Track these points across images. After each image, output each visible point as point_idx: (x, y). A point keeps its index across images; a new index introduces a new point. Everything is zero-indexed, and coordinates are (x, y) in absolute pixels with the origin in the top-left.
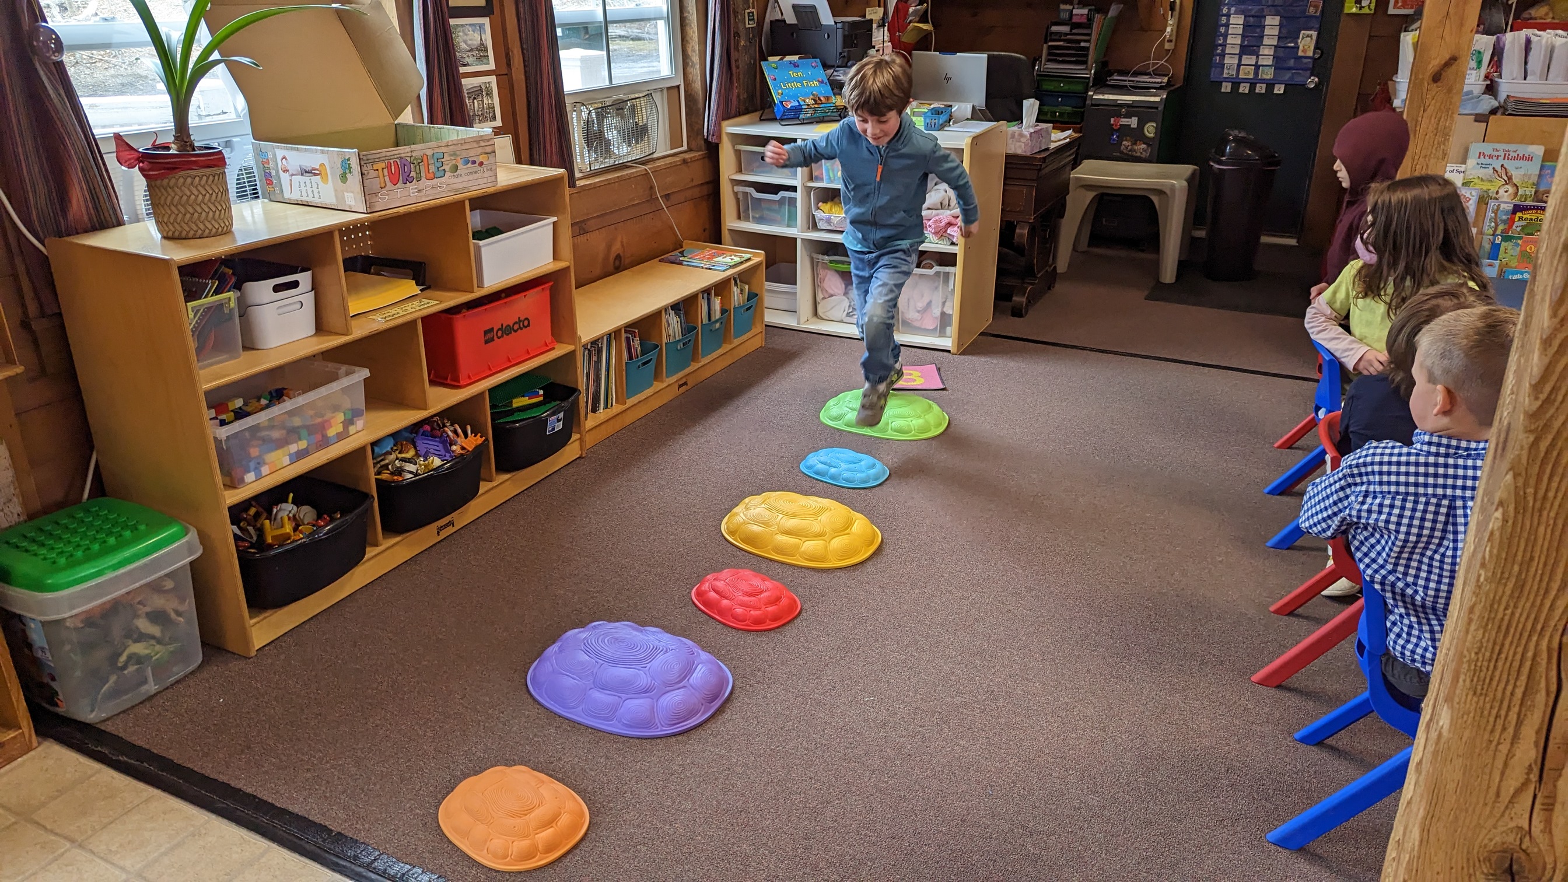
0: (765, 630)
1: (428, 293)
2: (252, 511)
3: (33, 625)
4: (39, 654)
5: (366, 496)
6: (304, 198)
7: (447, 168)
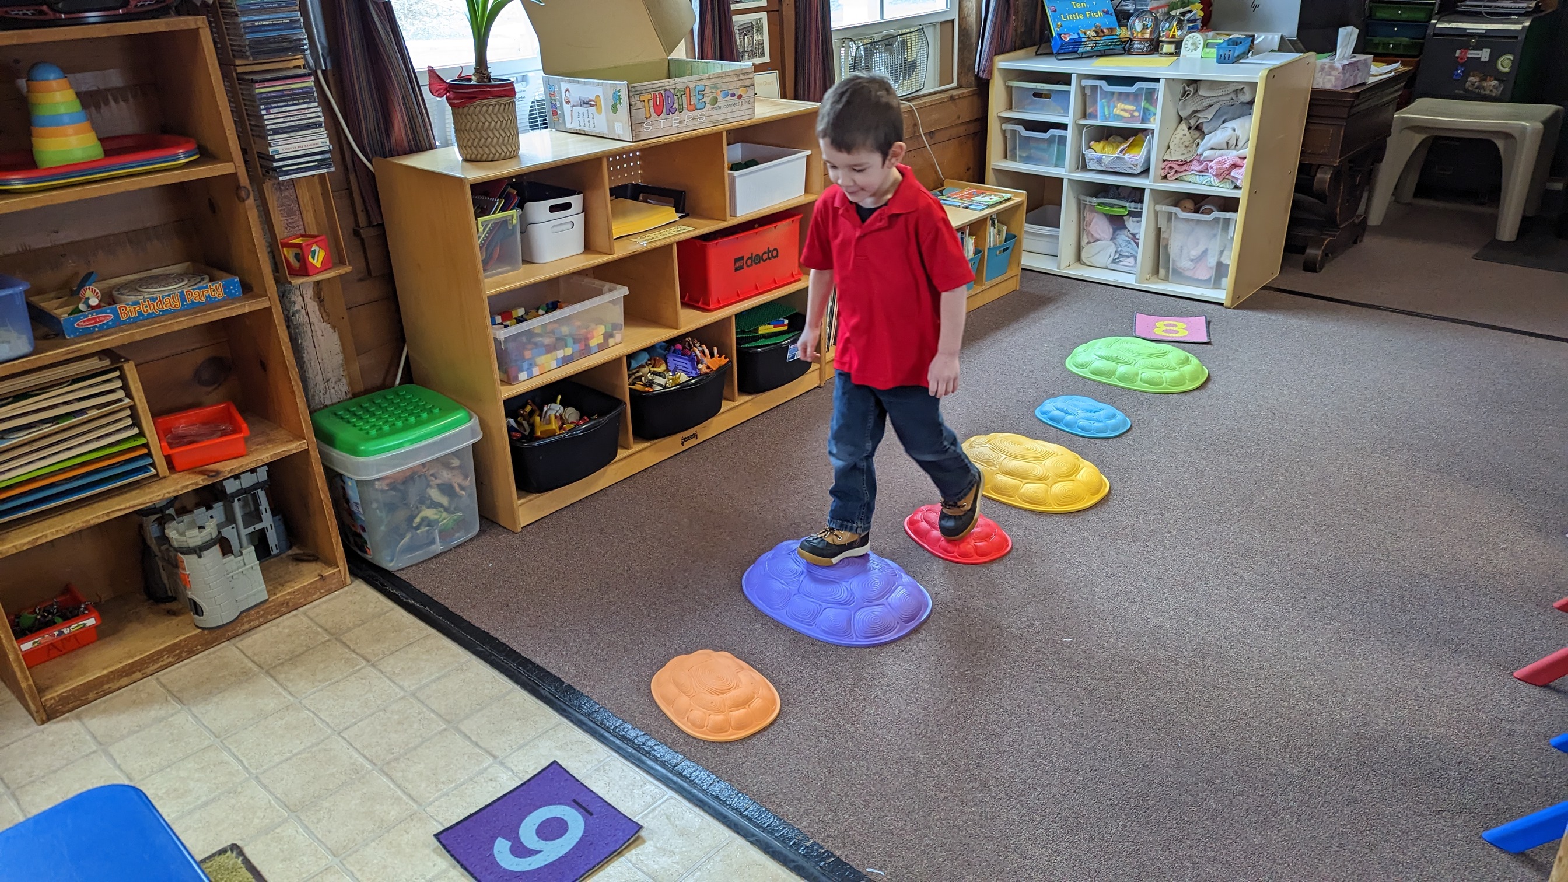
0: (972, 564)
1: (686, 220)
2: (528, 408)
3: (350, 484)
4: (354, 508)
5: (620, 402)
6: (582, 128)
7: (707, 100)
